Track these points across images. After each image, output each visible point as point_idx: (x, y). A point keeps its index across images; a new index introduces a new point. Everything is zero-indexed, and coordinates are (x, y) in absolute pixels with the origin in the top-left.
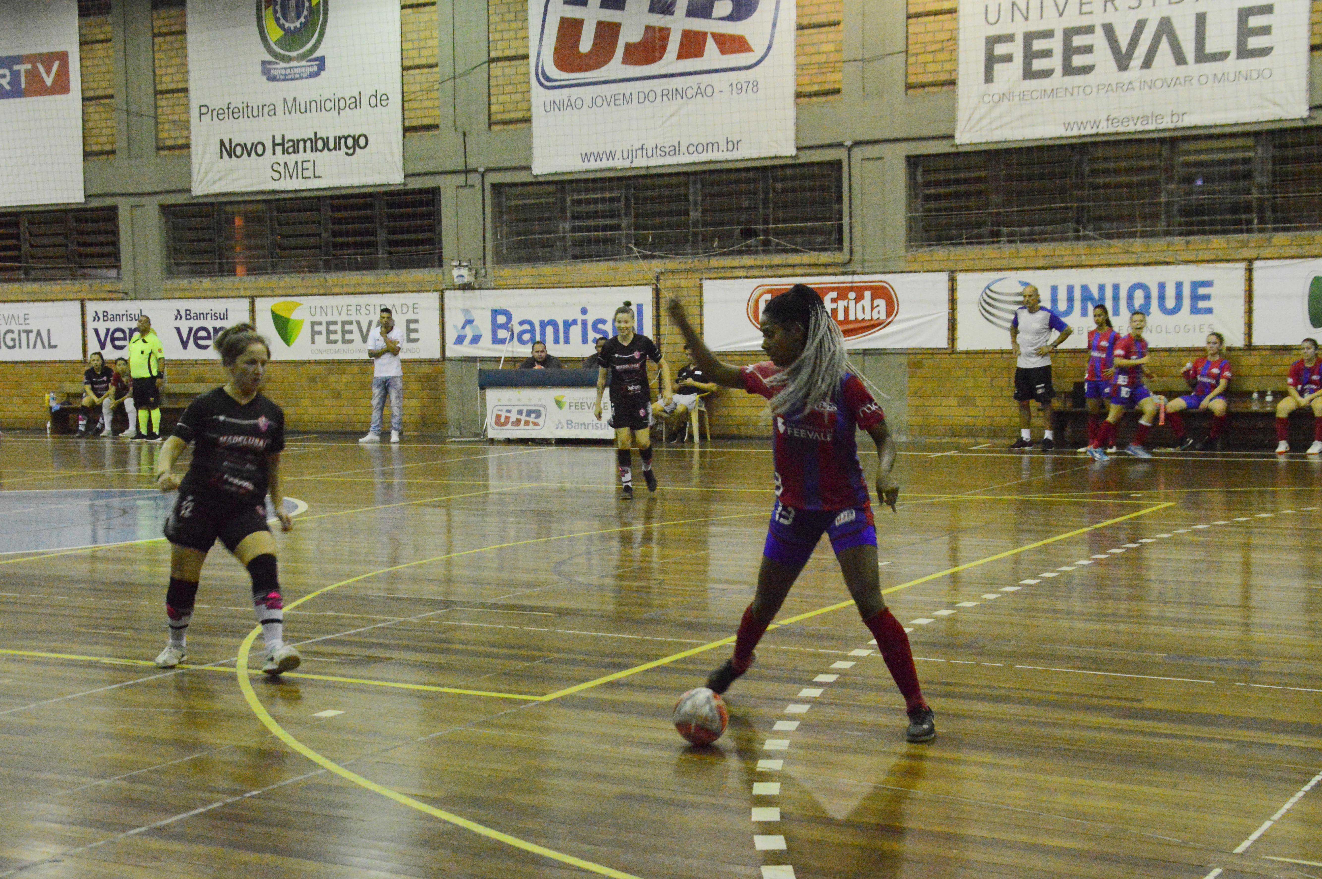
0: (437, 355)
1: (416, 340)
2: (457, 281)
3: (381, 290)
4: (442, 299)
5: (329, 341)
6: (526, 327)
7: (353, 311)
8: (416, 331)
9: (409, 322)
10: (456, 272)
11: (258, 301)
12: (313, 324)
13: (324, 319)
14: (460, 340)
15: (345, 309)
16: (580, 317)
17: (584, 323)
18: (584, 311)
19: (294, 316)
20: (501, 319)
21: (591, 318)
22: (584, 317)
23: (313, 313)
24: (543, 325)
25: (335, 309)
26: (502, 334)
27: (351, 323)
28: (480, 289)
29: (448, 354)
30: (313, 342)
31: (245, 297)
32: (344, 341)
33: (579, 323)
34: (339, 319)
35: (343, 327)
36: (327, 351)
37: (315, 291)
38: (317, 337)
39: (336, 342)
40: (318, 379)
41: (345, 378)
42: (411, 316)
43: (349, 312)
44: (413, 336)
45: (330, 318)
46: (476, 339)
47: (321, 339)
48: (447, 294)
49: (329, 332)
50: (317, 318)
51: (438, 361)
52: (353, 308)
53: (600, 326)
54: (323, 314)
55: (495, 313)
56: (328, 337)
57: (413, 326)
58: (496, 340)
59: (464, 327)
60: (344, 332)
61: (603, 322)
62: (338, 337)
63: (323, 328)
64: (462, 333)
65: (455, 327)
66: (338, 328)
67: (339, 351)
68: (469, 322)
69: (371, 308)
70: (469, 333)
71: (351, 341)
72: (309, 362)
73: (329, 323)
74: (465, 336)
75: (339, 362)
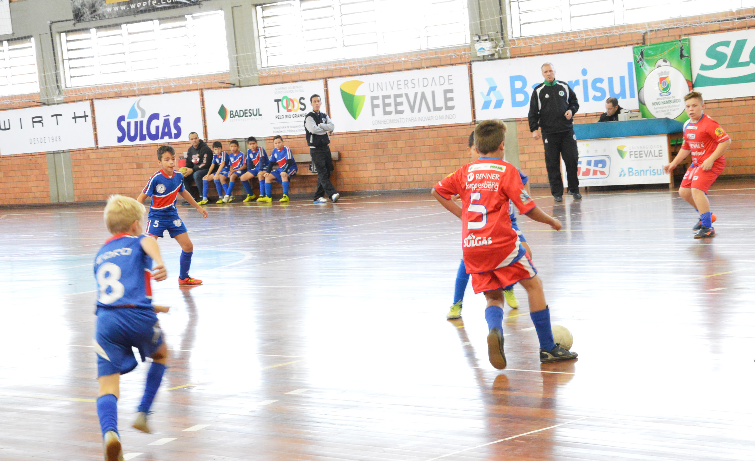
1: (452, 108)
4: (470, 70)
5: (386, 113)
8: (451, 99)
9: (446, 92)
13: (380, 94)
14: (486, 105)
16: (581, 78)
17: (585, 82)
18: (584, 72)
19: (358, 93)
20: (518, 84)
21: (590, 77)
22: (585, 78)
25: (388, 84)
27: (400, 96)
28: (500, 58)
30: (373, 115)
31: (320, 79)
33: (581, 83)
34: (392, 93)
35: (395, 100)
36: (384, 122)
37: (373, 70)
38: (376, 110)
39: (390, 113)
40: (380, 147)
41: (400, 144)
42: (447, 87)
43: (399, 87)
44: (450, 104)
45: (385, 93)
46: (499, 104)
49: (385, 105)
50: (374, 94)
52: (402, 83)
53: (598, 85)
54: (380, 89)
55: (513, 79)
56: (384, 109)
57: (449, 95)
59: (489, 94)
60: (397, 104)
61: (601, 80)
62: (392, 108)
63: (379, 102)
65: (482, 93)
66: (391, 101)
68: (493, 89)
70: (493, 98)
71: (401, 112)
72: (371, 132)
73: (385, 97)
75: (394, 130)
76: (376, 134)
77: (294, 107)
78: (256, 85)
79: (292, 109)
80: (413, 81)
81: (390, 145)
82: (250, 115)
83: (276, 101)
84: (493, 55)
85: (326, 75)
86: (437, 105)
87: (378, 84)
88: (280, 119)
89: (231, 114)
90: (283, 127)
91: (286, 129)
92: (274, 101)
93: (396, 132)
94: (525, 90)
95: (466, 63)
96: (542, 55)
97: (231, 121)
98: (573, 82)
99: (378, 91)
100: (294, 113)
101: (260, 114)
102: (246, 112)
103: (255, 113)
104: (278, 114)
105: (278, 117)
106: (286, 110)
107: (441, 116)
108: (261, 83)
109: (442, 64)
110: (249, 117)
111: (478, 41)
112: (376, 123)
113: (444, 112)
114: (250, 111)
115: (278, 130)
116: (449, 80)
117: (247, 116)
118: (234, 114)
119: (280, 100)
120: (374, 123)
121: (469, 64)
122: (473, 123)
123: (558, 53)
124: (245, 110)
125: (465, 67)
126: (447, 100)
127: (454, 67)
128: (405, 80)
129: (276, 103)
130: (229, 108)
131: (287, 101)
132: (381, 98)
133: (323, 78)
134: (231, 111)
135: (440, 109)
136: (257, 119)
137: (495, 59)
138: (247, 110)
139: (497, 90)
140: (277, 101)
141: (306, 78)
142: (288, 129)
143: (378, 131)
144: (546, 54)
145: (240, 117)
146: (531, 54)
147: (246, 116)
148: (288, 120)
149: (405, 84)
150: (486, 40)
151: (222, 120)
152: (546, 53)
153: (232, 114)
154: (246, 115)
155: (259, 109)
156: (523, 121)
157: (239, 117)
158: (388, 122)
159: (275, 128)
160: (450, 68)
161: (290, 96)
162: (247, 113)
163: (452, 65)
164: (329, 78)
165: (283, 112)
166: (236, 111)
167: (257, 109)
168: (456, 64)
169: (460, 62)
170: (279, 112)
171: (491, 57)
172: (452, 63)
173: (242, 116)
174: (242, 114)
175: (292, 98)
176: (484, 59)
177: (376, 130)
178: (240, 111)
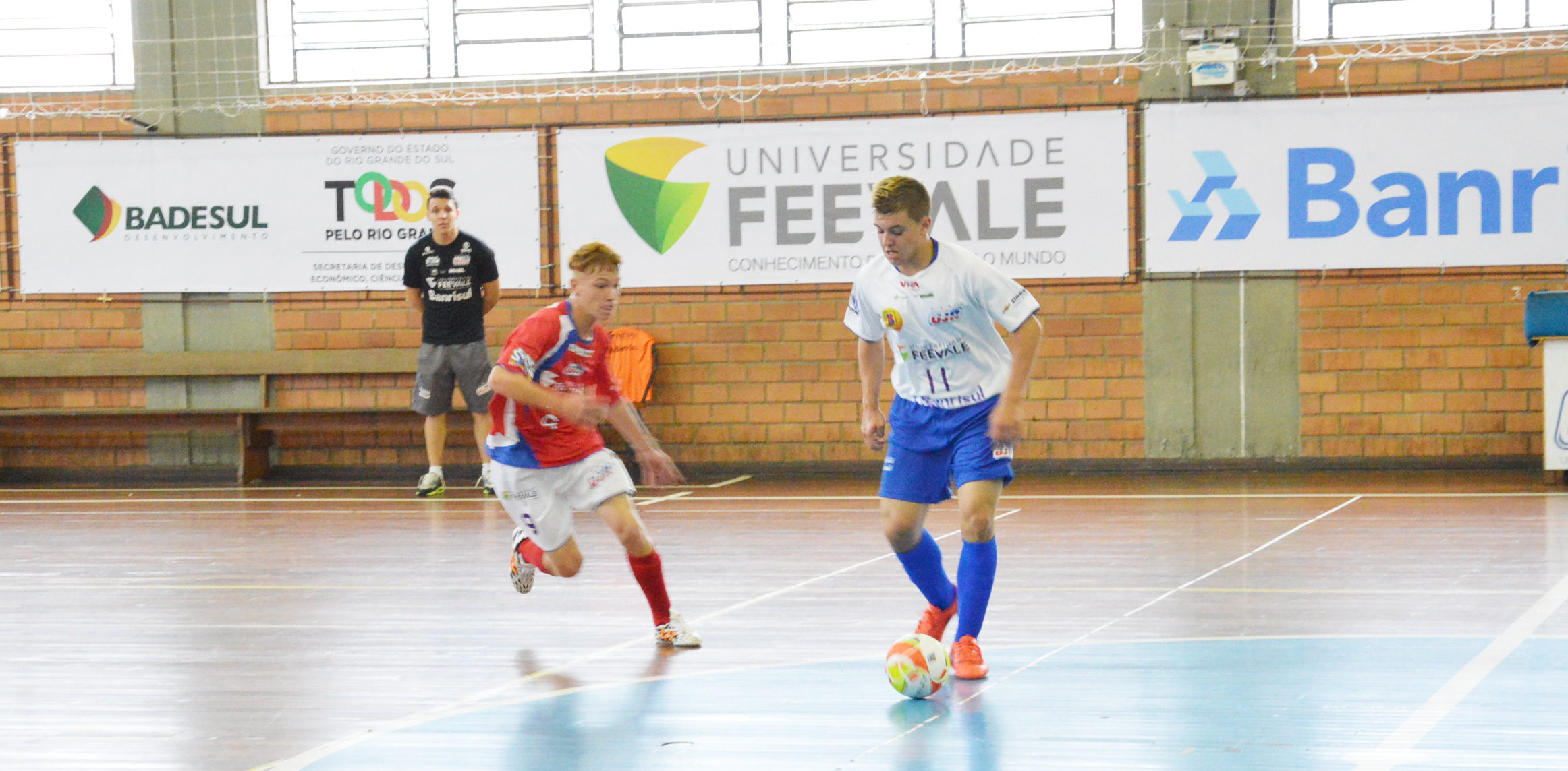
0: (1119, 267)
1: (1057, 231)
2: (1199, 80)
3: (947, 106)
4: (1136, 125)
5: (784, 237)
6: (1399, 191)
7: (863, 160)
8: (1056, 207)
9: (1032, 186)
10: (1197, 55)
11: (564, 138)
12: (736, 195)
13: (771, 181)
14: (1189, 229)
15: (834, 155)
19: (677, 175)
20: (1320, 174)
23: (737, 167)
24: (1450, 185)
25: (805, 157)
26: (1322, 211)
28: (1255, 96)
29: (1153, 264)
30: (735, 239)
32: (832, 236)
34: (819, 182)
36: (777, 264)
38: (747, 228)
39: (807, 238)
42: (1037, 169)
43: (849, 164)
44: (1044, 220)
45: (788, 179)
46: (1238, 227)
47: (761, 236)
48: (1154, 115)
49: (784, 215)
51: (1122, 282)
52: (863, 154)
55: (1300, 159)
57: (1043, 196)
58: (1300, 227)
59: (1202, 195)
60: (832, 214)
62: (816, 225)
63: (767, 205)
64: (1198, 210)
65: (1176, 195)
66: (815, 203)
67: (815, 263)
68: (1219, 182)
69: (919, 153)
70: (1218, 209)
72: (722, 291)
73: (783, 193)
74: (1204, 221)
76: (740, 297)
77: (406, 204)
78: (255, 135)
79: (400, 211)
80: (906, 150)
81: (792, 331)
82: (216, 222)
83: (329, 185)
84: (1229, 87)
85: (550, 117)
86: (995, 222)
87: (762, 151)
88: (344, 242)
89: (129, 219)
90: (356, 266)
91: (368, 273)
92: (323, 185)
93: (822, 295)
94: (1347, 189)
95: (1120, 105)
96: (1423, 91)
97: (127, 238)
98: (1534, 175)
99: (761, 171)
100: (408, 226)
101: (260, 221)
102: (200, 213)
103: (238, 217)
104: (336, 225)
105: (336, 234)
106: (372, 216)
107: (1007, 255)
108: (268, 129)
109: (1023, 103)
110: (209, 230)
111: (1195, 42)
112: (746, 265)
113: (1019, 243)
114: (218, 212)
115: (334, 273)
116: (1049, 151)
117: (204, 227)
118: (146, 217)
119: (350, 184)
120: (735, 265)
121: (1132, 108)
122: (1133, 278)
123: (1483, 89)
124: (196, 209)
125: (1118, 119)
126: (1033, 208)
127: (1073, 114)
128: (873, 146)
129: (333, 191)
130: (121, 198)
131: (378, 189)
132: (771, 195)
133: (538, 127)
134: (130, 210)
135: (1008, 233)
136: (244, 236)
137: (1236, 99)
138: (204, 208)
139: (1236, 185)
140: (339, 187)
141: (467, 123)
142: (377, 272)
143: (746, 290)
144: (1433, 91)
145: (172, 226)
146: (1374, 89)
147: (195, 226)
148: (381, 243)
149: (873, 158)
150: (1229, 41)
151: (92, 236)
152: (1435, 87)
153: (138, 217)
154: (200, 222)
155: (256, 209)
156: (1328, 277)
157: (165, 227)
158: (793, 264)
159: (319, 267)
160: (1058, 115)
161: (392, 172)
162: (204, 217)
163: (1066, 107)
164: (561, 126)
165: (359, 218)
166: (157, 210)
167: (246, 209)
168: (1078, 107)
169: (1096, 100)
170: (341, 217)
171: (1221, 94)
172: (1063, 102)
173: (184, 225)
174: (179, 218)
175: (401, 179)
176: (1196, 96)
177: (742, 287)
178: (173, 210)
